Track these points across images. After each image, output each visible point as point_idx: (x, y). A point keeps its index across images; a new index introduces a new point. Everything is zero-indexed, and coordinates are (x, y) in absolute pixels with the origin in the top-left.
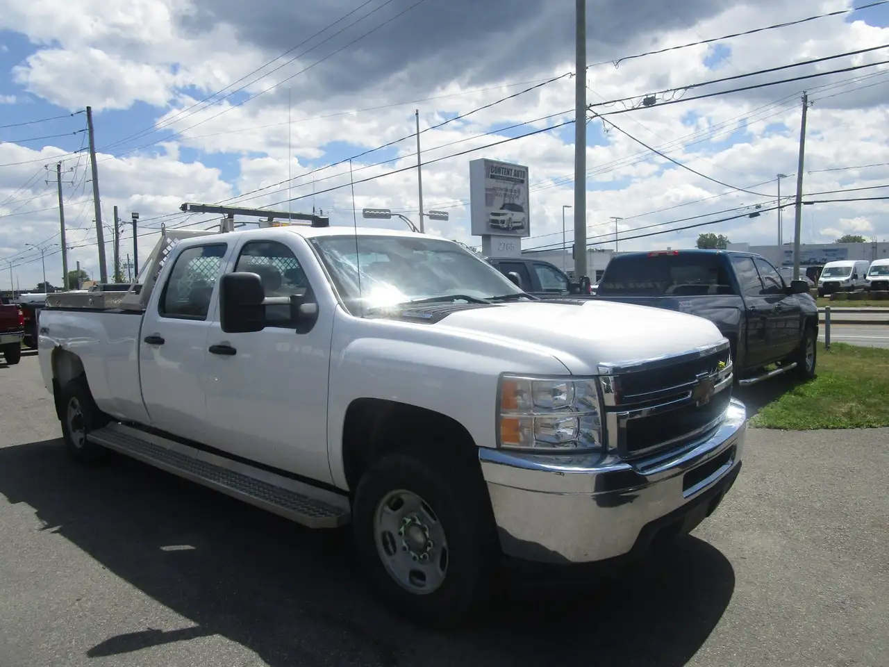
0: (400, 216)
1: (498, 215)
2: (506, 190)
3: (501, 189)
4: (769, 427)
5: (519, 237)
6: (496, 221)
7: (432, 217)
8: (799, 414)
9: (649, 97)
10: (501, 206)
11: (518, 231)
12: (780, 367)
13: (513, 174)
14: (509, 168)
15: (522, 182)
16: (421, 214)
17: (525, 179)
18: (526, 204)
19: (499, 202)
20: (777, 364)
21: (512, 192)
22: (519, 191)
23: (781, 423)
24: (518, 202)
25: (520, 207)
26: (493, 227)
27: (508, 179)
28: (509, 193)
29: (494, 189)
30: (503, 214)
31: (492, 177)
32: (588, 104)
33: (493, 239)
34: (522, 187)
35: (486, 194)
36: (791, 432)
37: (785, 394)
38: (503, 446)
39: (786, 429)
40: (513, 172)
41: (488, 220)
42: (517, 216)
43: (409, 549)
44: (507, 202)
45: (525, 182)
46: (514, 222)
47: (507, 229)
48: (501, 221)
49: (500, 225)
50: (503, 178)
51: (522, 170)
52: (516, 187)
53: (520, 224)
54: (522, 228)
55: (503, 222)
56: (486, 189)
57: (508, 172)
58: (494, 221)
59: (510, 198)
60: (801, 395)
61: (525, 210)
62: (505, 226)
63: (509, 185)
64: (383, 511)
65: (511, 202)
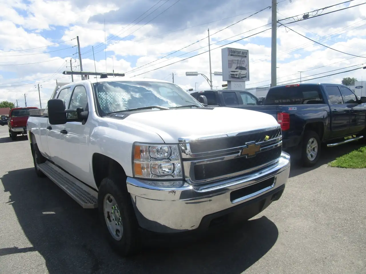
0: (202, 74)
1: (234, 72)
2: (238, 61)
3: (236, 60)
4: (338, 167)
5: (245, 81)
6: (234, 75)
7: (215, 74)
8: (356, 161)
9: (306, 14)
10: (236, 67)
11: (243, 79)
12: (353, 138)
13: (241, 54)
14: (239, 51)
15: (246, 57)
16: (211, 73)
17: (247, 56)
18: (248, 67)
19: (234, 66)
20: (352, 137)
21: (240, 61)
22: (244, 61)
23: (344, 165)
24: (244, 66)
25: (244, 68)
26: (232, 77)
27: (239, 56)
28: (239, 62)
29: (232, 61)
30: (237, 71)
31: (232, 55)
32: (277, 20)
33: (232, 83)
34: (245, 59)
35: (229, 63)
36: (348, 169)
37: (354, 151)
38: (136, 176)
39: (346, 168)
40: (241, 52)
41: (230, 74)
42: (243, 72)
43: (115, 220)
44: (238, 66)
45: (247, 57)
46: (242, 75)
47: (238, 78)
48: (236, 74)
49: (235, 76)
50: (236, 56)
51: (246, 51)
52: (243, 59)
53: (245, 76)
54: (246, 77)
55: (236, 75)
56: (229, 61)
57: (239, 52)
58: (232, 75)
59: (240, 64)
60: (361, 151)
61: (248, 69)
62: (237, 76)
63: (239, 59)
64: (106, 203)
65: (241, 66)
